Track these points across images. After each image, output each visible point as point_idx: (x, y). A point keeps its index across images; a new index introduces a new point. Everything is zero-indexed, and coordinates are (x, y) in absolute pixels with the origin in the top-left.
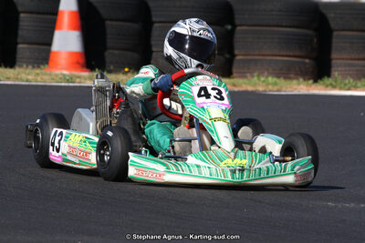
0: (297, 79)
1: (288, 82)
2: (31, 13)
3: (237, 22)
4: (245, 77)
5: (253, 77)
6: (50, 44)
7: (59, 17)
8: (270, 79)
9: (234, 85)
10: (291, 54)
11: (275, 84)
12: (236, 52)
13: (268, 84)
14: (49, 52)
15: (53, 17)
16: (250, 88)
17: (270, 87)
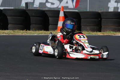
0: (118, 32)
1: (116, 33)
2: (51, 17)
3: (102, 18)
4: (105, 32)
5: (107, 31)
6: (57, 25)
7: (59, 18)
8: (112, 32)
9: (103, 34)
10: (116, 26)
11: (113, 33)
12: (102, 25)
13: (111, 33)
14: (57, 27)
15: (58, 18)
16: (107, 34)
17: (112, 34)
